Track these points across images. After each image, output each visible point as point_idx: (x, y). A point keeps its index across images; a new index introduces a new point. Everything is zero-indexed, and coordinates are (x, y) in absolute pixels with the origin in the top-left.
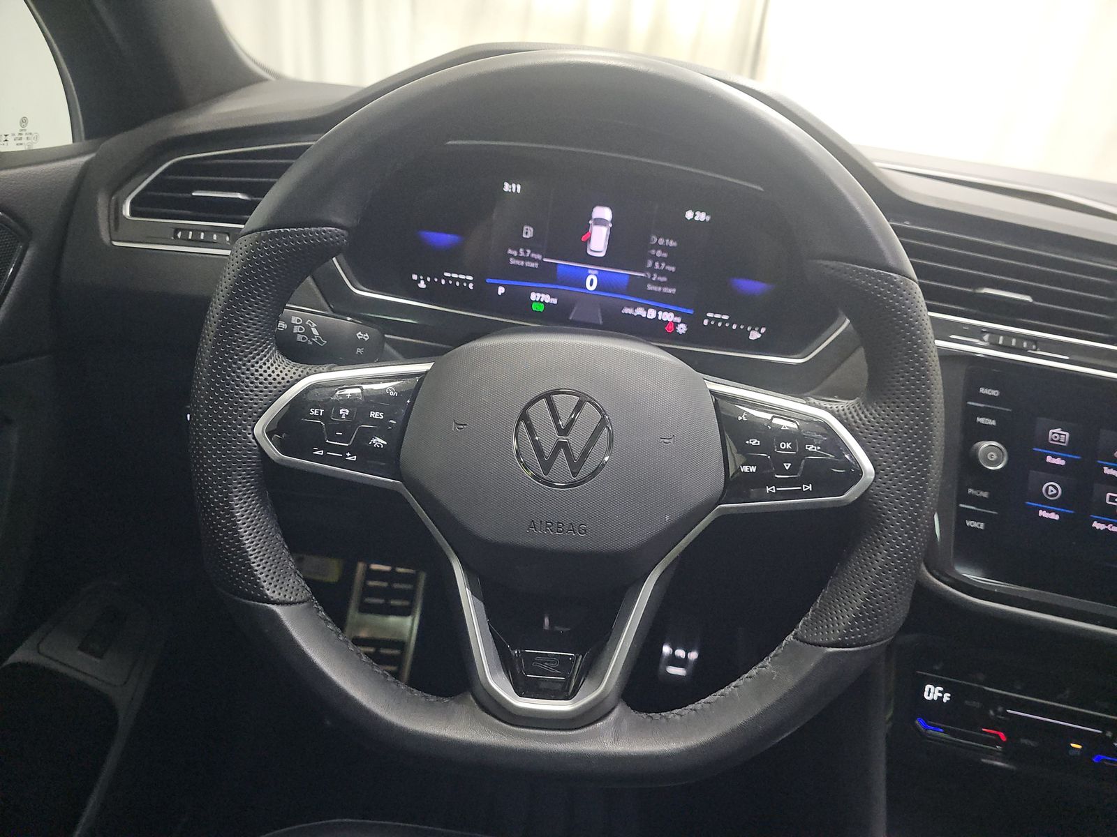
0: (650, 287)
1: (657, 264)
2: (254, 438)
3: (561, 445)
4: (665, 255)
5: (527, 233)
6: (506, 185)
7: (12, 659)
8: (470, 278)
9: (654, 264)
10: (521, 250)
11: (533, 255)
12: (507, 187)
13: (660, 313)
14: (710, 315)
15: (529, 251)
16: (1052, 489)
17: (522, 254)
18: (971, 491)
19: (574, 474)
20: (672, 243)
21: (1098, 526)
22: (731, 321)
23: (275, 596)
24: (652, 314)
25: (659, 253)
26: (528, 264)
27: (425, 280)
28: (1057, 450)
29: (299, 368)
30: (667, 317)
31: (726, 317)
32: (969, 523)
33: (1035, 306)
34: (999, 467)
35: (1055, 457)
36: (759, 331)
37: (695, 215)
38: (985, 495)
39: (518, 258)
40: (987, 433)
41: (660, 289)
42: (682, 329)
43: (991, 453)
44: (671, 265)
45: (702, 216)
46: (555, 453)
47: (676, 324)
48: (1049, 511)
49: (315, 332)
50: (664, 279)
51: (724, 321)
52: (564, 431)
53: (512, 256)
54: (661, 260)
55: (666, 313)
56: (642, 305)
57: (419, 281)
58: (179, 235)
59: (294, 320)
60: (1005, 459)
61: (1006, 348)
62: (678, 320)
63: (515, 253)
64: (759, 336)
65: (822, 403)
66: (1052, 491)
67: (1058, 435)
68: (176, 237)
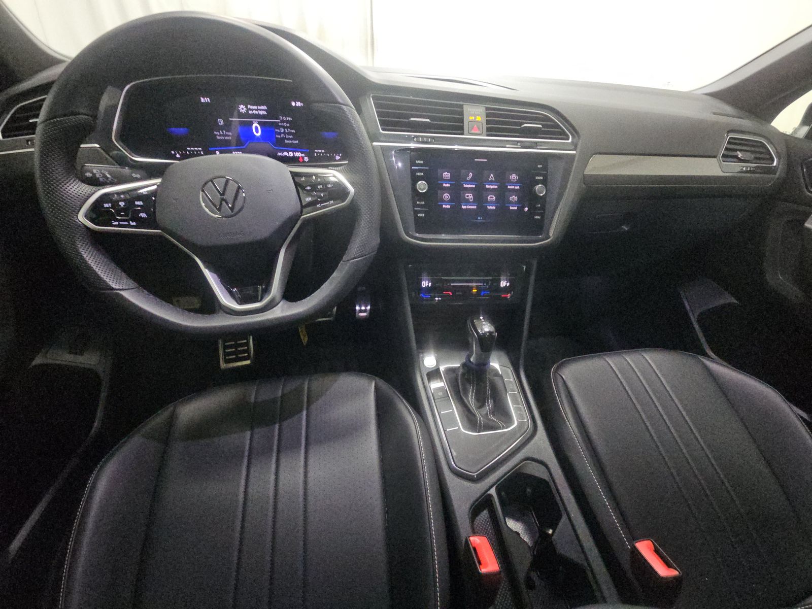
0: (286, 141)
1: (286, 130)
2: (80, 221)
3: (223, 200)
4: (288, 125)
5: (220, 123)
6: (202, 98)
7: (34, 363)
8: (200, 149)
9: (284, 130)
10: (221, 131)
11: (227, 133)
12: (202, 100)
13: (295, 153)
14: (316, 151)
15: (224, 131)
16: (446, 196)
17: (221, 133)
18: (418, 202)
19: (232, 211)
20: (290, 119)
21: (464, 207)
22: (326, 153)
23: (117, 287)
24: (291, 154)
25: (285, 125)
26: (226, 138)
27: (179, 153)
28: (446, 181)
29: (94, 188)
30: (298, 154)
31: (323, 151)
32: (419, 215)
33: (433, 124)
34: (424, 191)
35: (446, 184)
36: (339, 156)
37: (296, 104)
38: (423, 203)
39: (220, 135)
40: (421, 178)
41: (291, 142)
42: (306, 159)
43: (422, 186)
44: (292, 129)
45: (299, 104)
46: (221, 204)
47: (303, 158)
48: (446, 205)
49: (108, 176)
50: (291, 137)
51: (323, 153)
52: (223, 194)
53: (217, 135)
54: (287, 127)
55: (297, 153)
56: (285, 151)
57: (175, 154)
58: (29, 143)
59: (95, 171)
60: (427, 188)
61: (423, 142)
62: (303, 155)
63: (218, 134)
64: (339, 158)
65: (333, 168)
66: (447, 197)
67: (446, 175)
68: (28, 144)
